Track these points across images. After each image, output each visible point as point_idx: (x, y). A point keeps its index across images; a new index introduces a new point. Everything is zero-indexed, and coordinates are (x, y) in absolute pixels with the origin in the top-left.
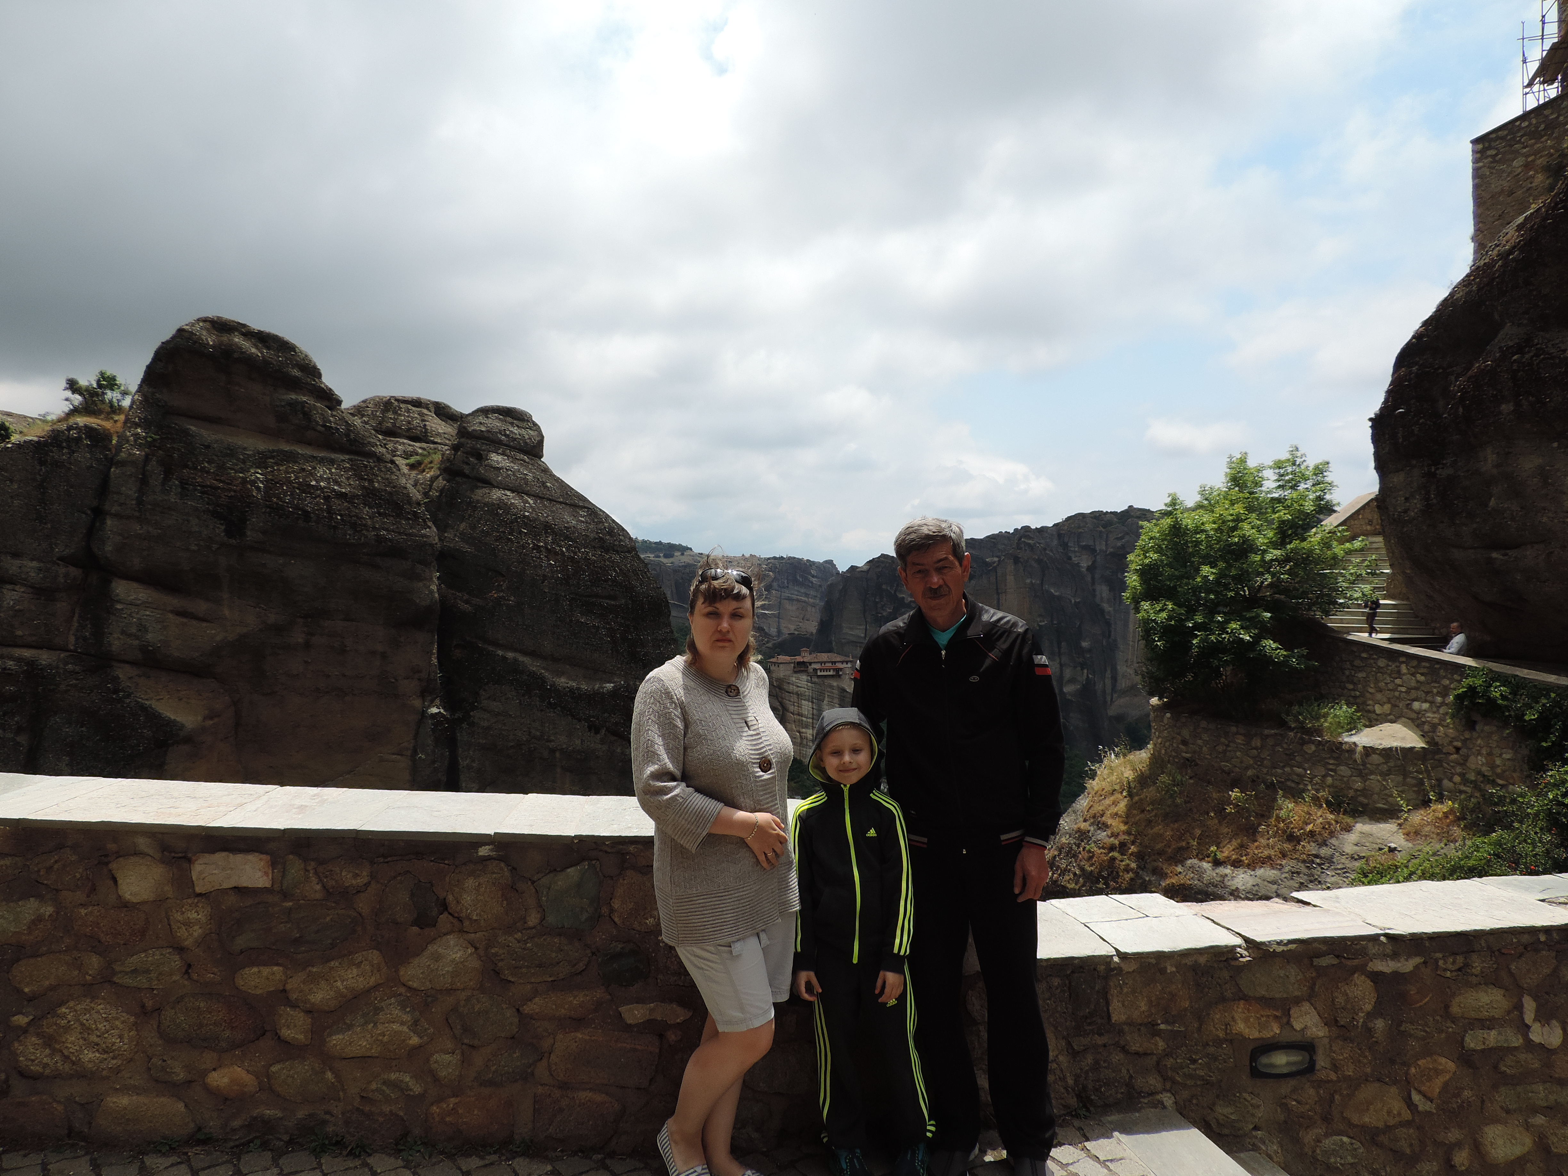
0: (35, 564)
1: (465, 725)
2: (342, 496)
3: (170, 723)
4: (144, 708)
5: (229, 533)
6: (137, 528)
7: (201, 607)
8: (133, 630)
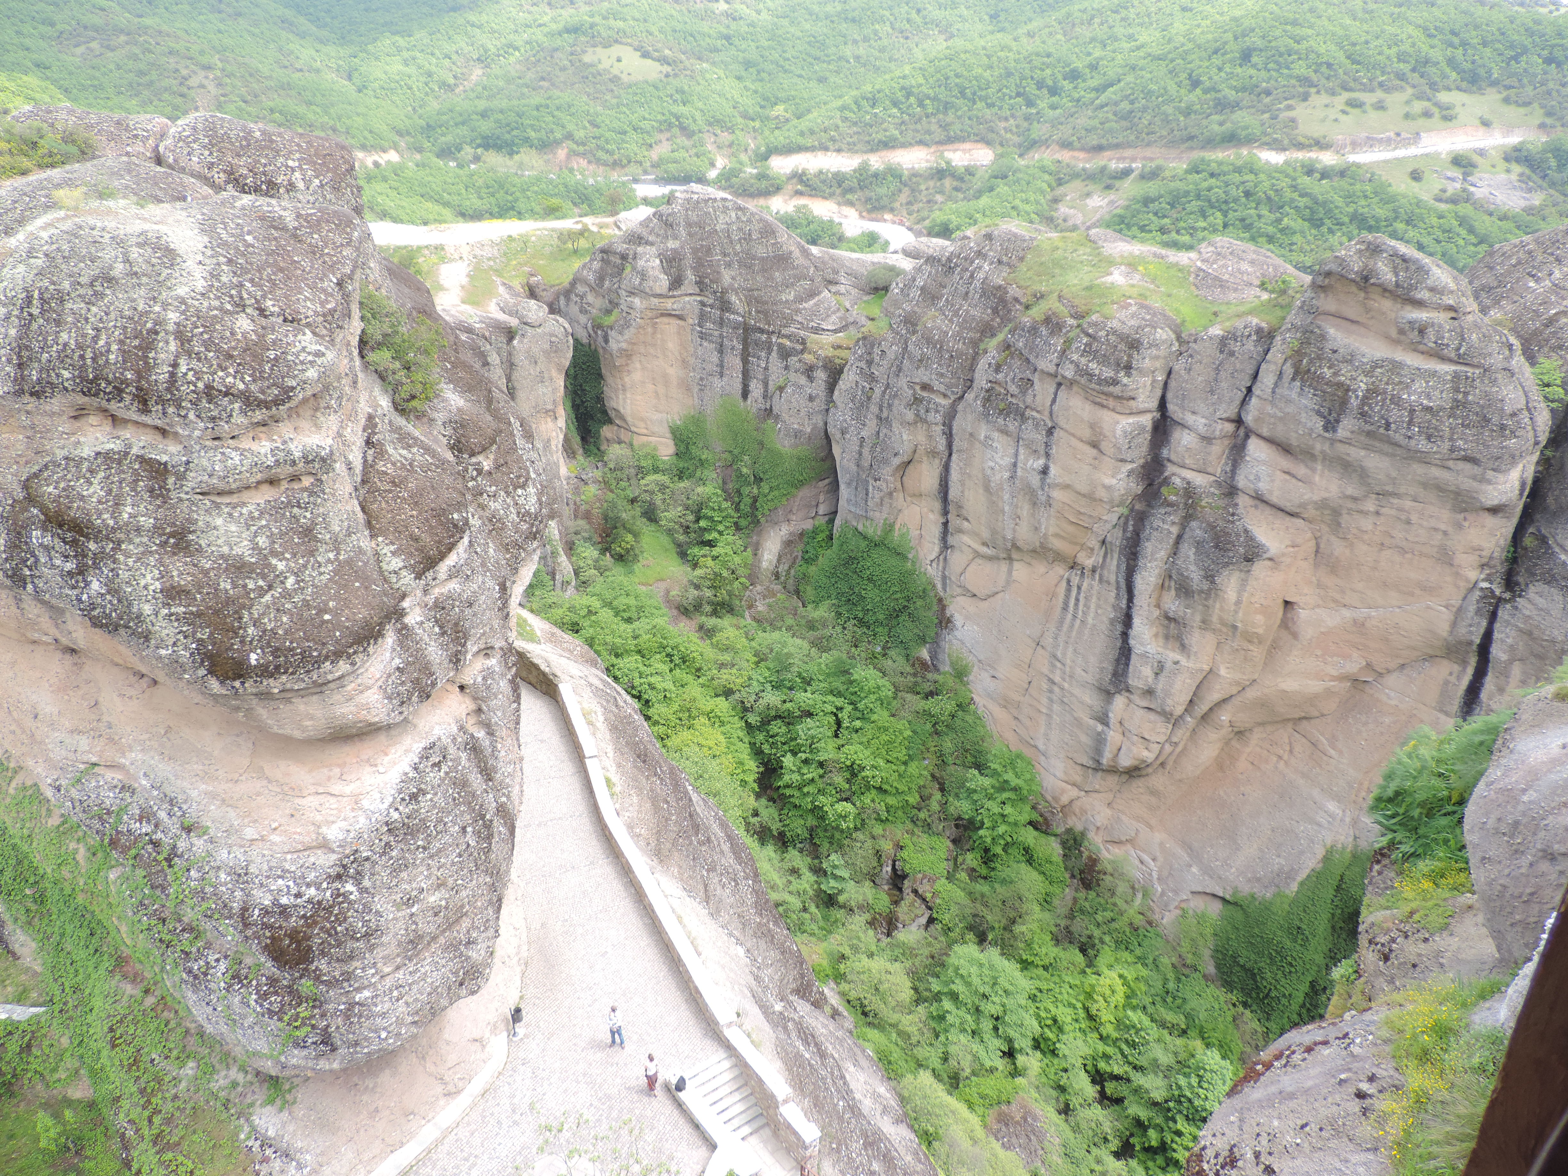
0: (1203, 421)
1: (1508, 606)
2: (1429, 409)
3: (1259, 546)
4: (1246, 531)
5: (1326, 429)
6: (1269, 409)
7: (1301, 470)
8: (1252, 478)
